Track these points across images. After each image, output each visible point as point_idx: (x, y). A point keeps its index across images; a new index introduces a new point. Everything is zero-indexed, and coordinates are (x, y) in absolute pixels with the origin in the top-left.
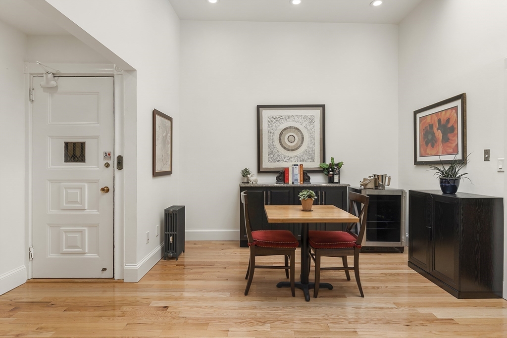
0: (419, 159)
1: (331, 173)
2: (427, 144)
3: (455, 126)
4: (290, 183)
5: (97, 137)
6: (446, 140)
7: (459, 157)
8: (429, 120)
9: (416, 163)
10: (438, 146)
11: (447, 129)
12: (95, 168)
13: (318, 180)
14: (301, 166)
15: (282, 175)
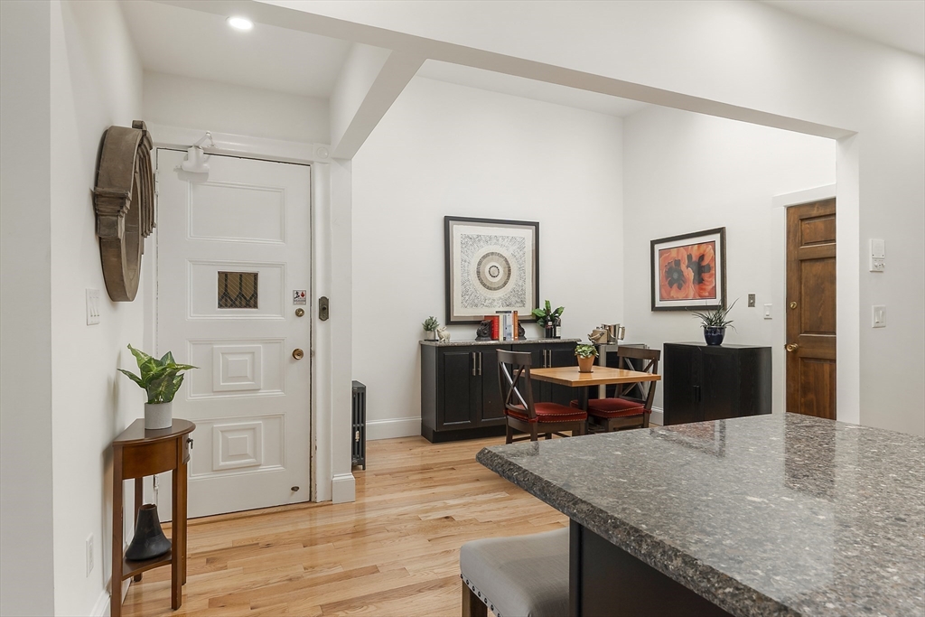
0: (659, 304)
1: (550, 323)
2: (671, 285)
3: (712, 265)
4: (501, 339)
5: (281, 266)
6: (700, 280)
7: (717, 302)
8: (674, 254)
9: (654, 308)
10: (688, 287)
11: (701, 268)
12: (278, 318)
13: (532, 334)
14: (515, 312)
15: (487, 326)
